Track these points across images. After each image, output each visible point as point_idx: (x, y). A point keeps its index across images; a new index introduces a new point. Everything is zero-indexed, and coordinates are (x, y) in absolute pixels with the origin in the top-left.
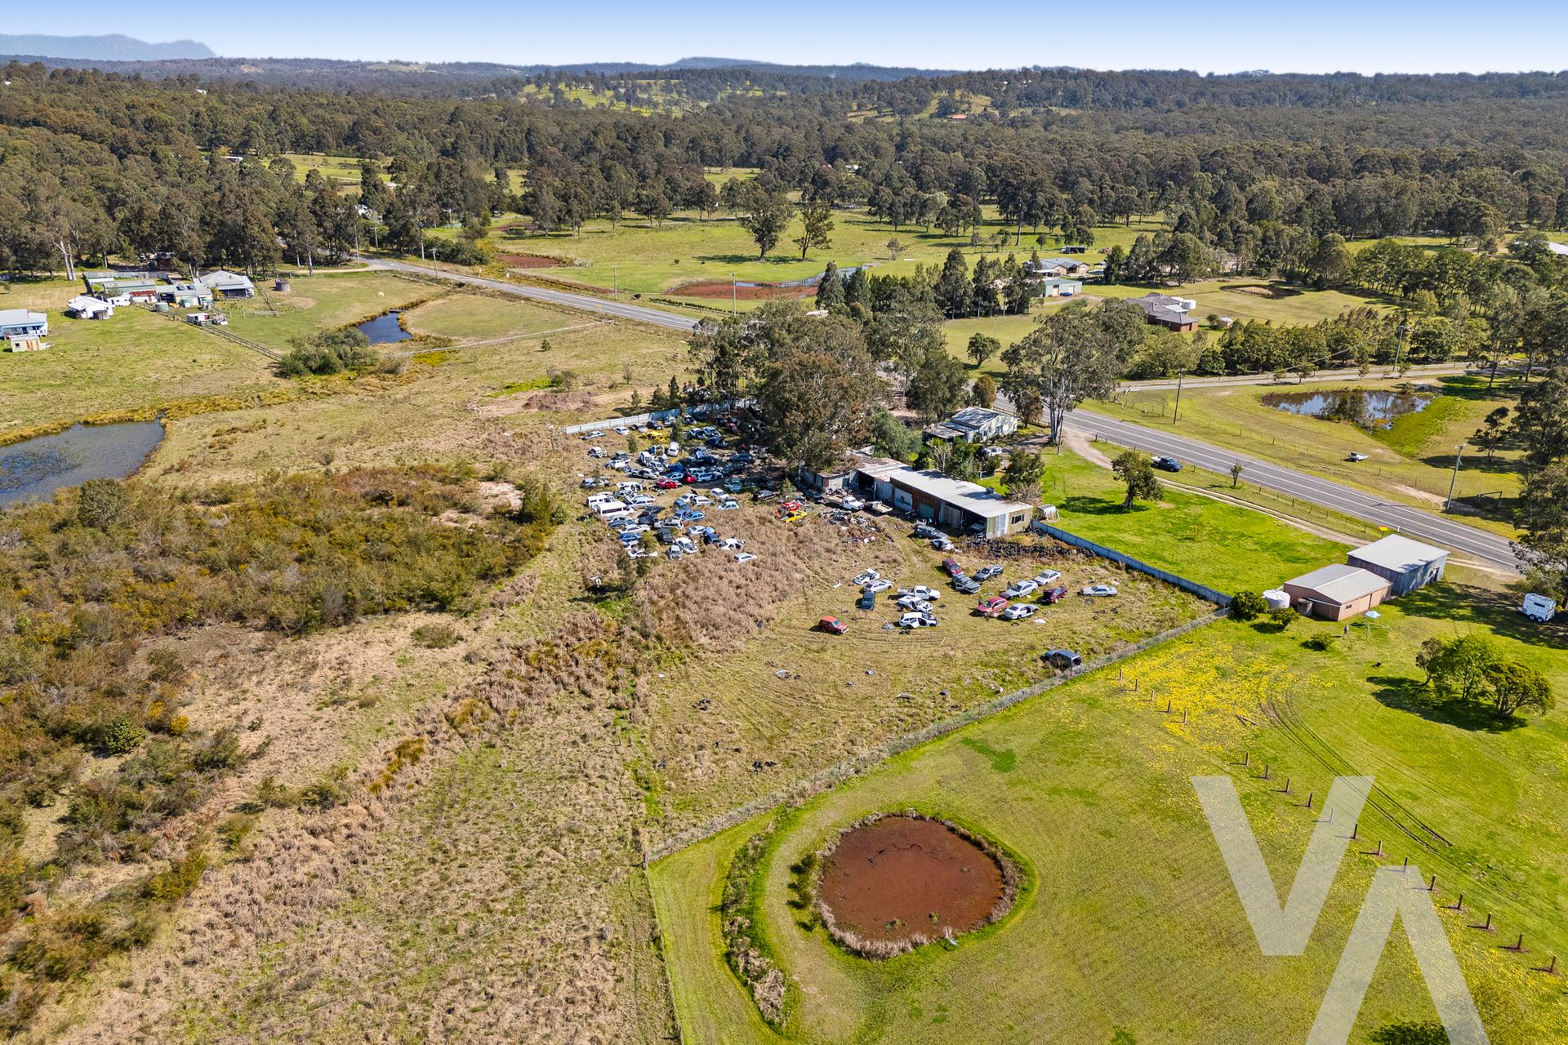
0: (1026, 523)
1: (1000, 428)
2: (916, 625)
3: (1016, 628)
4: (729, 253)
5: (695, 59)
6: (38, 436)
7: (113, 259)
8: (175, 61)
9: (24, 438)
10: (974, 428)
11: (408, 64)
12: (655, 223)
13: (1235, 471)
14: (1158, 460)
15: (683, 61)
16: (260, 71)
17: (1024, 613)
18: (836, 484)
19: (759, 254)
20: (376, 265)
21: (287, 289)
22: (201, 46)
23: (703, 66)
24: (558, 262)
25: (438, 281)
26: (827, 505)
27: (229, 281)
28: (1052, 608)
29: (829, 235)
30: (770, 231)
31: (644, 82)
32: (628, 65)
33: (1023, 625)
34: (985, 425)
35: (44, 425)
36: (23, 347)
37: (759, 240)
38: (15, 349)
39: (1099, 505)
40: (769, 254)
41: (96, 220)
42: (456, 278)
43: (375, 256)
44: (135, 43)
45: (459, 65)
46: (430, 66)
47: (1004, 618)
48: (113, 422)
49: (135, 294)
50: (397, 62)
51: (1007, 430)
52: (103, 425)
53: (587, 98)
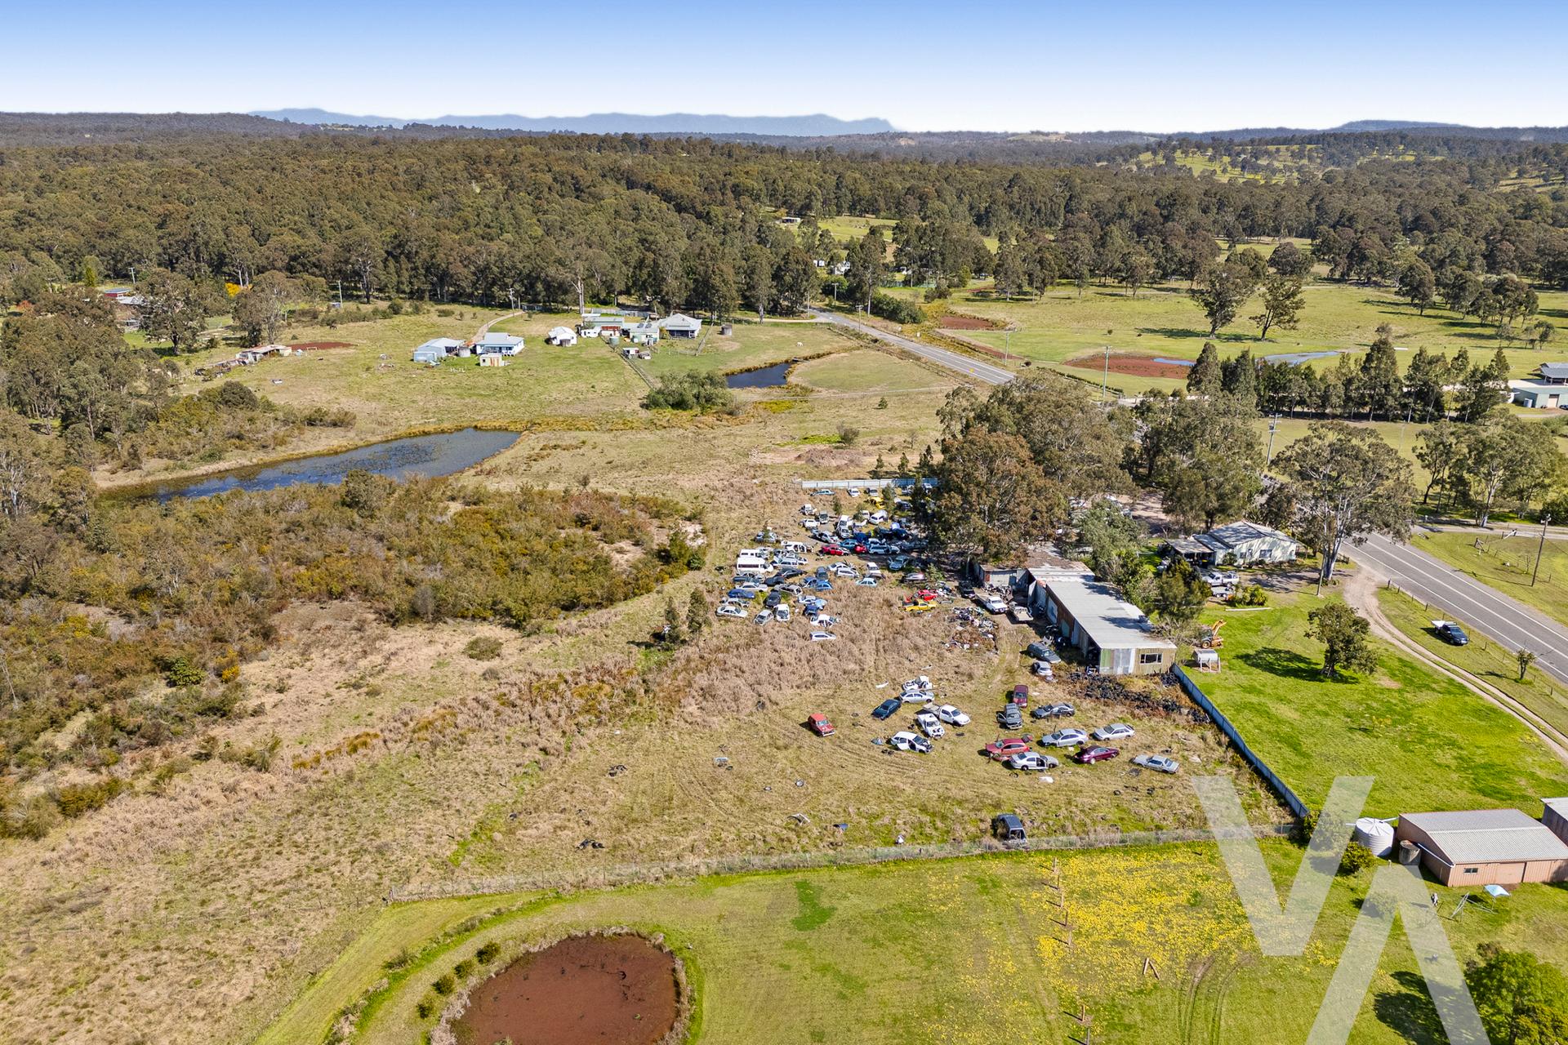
0: (1163, 666)
1: (1263, 553)
2: (904, 746)
3: (1013, 779)
4: (1169, 327)
5: (1366, 123)
6: (436, 433)
7: (622, 299)
8: (849, 136)
9: (425, 434)
10: (1228, 546)
11: (1047, 134)
12: (1130, 292)
13: (1523, 660)
14: (1440, 624)
15: (1351, 124)
16: (912, 143)
17: (1033, 765)
18: (997, 580)
19: (1209, 329)
20: (823, 318)
21: (729, 333)
22: (885, 123)
23: (1372, 129)
24: (990, 325)
25: (858, 336)
26: (973, 601)
27: (681, 323)
28: (1080, 769)
29: (1298, 314)
30: (1222, 306)
31: (1272, 148)
32: (1281, 130)
33: (1023, 779)
34: (1243, 547)
35: (446, 425)
36: (488, 363)
37: (1211, 314)
38: (482, 364)
39: (1294, 665)
40: (1221, 330)
41: (613, 266)
42: (875, 334)
43: (831, 309)
44: (834, 121)
45: (1100, 134)
46: (1069, 136)
47: (1008, 765)
48: (495, 429)
49: (604, 328)
50: (1038, 133)
51: (1278, 555)
52: (487, 430)
53: (1197, 164)
